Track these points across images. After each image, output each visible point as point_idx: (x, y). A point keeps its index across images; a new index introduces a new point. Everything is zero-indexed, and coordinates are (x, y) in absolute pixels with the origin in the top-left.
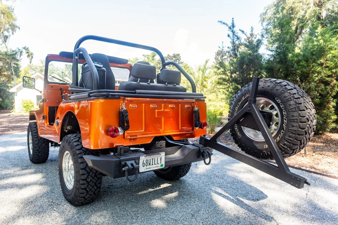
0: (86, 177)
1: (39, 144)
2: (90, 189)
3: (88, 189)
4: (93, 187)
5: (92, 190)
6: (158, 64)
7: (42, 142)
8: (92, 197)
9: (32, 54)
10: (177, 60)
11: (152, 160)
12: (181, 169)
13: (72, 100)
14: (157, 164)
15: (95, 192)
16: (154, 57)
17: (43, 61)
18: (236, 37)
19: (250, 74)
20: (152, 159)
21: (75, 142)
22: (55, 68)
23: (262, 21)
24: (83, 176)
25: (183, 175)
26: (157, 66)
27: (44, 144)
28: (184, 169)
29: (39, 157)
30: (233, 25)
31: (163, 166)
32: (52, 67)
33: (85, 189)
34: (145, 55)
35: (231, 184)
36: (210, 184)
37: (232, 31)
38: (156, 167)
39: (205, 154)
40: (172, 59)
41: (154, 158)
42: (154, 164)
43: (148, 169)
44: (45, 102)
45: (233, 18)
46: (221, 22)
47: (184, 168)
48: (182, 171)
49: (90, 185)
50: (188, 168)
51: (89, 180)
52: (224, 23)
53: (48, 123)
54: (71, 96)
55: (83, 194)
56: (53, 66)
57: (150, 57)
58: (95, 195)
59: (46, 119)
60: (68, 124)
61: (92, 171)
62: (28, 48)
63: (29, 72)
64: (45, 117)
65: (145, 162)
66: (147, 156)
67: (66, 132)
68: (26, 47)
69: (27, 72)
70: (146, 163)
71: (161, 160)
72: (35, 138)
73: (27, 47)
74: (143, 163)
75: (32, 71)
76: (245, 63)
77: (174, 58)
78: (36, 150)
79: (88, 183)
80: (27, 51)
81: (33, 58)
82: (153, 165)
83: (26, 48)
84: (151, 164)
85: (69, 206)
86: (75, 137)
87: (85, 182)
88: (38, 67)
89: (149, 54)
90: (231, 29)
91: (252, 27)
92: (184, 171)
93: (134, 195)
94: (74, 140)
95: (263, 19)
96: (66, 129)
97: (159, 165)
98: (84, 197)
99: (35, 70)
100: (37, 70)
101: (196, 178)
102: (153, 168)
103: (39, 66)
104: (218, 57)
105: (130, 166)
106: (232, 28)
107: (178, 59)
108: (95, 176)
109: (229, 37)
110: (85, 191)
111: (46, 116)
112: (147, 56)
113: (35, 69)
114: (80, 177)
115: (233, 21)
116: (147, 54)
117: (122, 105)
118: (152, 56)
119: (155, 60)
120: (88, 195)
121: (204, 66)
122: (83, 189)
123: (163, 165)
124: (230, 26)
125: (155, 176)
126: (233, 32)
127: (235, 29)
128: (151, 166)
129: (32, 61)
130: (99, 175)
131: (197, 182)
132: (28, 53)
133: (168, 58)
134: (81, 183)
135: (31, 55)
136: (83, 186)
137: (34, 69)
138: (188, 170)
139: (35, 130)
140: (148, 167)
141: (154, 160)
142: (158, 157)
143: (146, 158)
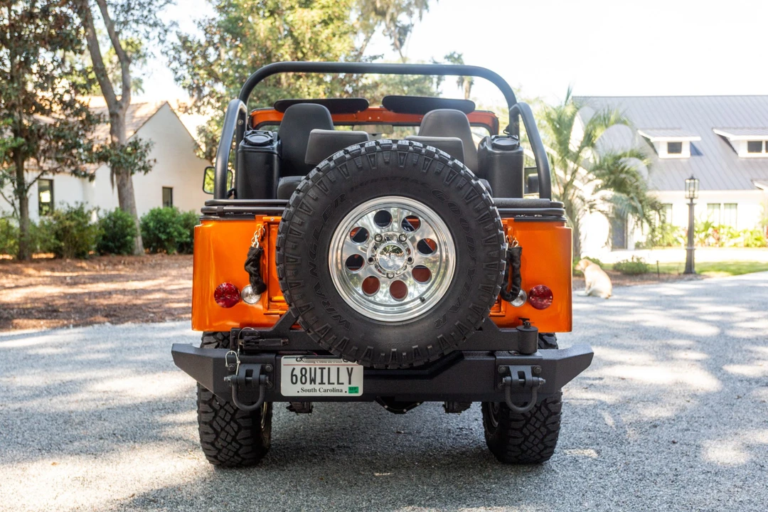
11: (319, 372)
14: (338, 383)
20: (322, 369)
31: (357, 392)
38: (333, 390)
41: (327, 367)
42: (325, 380)
43: (309, 391)
49: (220, 416)
62: (459, 56)
65: (297, 373)
66: (304, 360)
70: (302, 375)
71: (350, 375)
73: (459, 52)
74: (292, 375)
82: (322, 383)
83: (456, 56)
84: (318, 380)
97: (346, 387)
105: (243, 374)
122: (205, 423)
123: (356, 388)
128: (317, 386)
140: (308, 386)
141: (326, 372)
142: (341, 368)
143: (301, 363)
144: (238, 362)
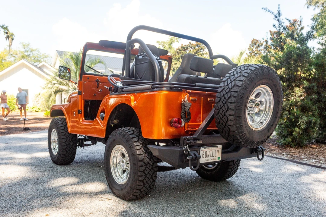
0: (144, 169)
1: (67, 143)
2: (147, 181)
3: (145, 181)
4: (150, 179)
5: (148, 182)
6: (176, 54)
7: (70, 140)
8: (147, 191)
9: (12, 35)
10: (200, 50)
11: (210, 152)
12: (230, 168)
13: (126, 92)
14: (215, 156)
15: (150, 185)
16: (172, 45)
17: (25, 44)
18: (282, 28)
19: (297, 71)
20: (211, 151)
21: (131, 134)
22: (41, 55)
23: (308, 4)
24: (142, 167)
25: (231, 175)
26: (175, 56)
27: (72, 142)
28: (233, 169)
29: (66, 157)
30: (279, 13)
31: (220, 159)
32: (37, 52)
33: (142, 181)
34: (160, 42)
35: (281, 185)
36: (259, 184)
37: (278, 20)
38: (214, 159)
39: (259, 149)
40: (195, 48)
41: (212, 150)
42: (212, 156)
43: (207, 160)
44: (81, 94)
45: (279, 5)
46: (265, 9)
47: (233, 167)
48: (230, 170)
49: (147, 177)
50: (237, 168)
51: (146, 172)
52: (269, 11)
53: (84, 118)
54: (124, 88)
55: (140, 187)
56: (39, 52)
57: (167, 44)
58: (150, 188)
59: (81, 113)
60: (115, 117)
61: (149, 164)
62: (6, 27)
63: (5, 58)
64: (80, 112)
65: (204, 153)
66: (207, 148)
67: (112, 126)
68: (4, 25)
69: (4, 58)
70: (206, 154)
71: (218, 152)
72: (63, 135)
73: (6, 25)
75: (10, 57)
76: (293, 58)
77: (197, 48)
78: (64, 149)
79: (146, 175)
80: (6, 31)
81: (13, 41)
82: (211, 157)
83: (5, 27)
84: (210, 156)
85: (121, 201)
86: (129, 130)
87: (142, 174)
88: (18, 52)
89: (166, 41)
90: (277, 18)
91: (301, 17)
92: (232, 171)
93: (184, 193)
94: (129, 133)
95: (310, 2)
96: (113, 124)
97: (217, 158)
98: (140, 190)
99: (14, 57)
100: (16, 56)
101: (244, 180)
102: (212, 160)
103: (20, 51)
104: (252, 47)
105: (193, 156)
106: (278, 16)
107: (202, 49)
108: (152, 168)
109: (274, 27)
110: (142, 184)
111: (81, 110)
112: (162, 43)
113: (15, 55)
114: (138, 169)
115: (279, 8)
116: (163, 41)
117: (183, 97)
118: (169, 43)
119: (172, 49)
120: (144, 187)
121: (239, 59)
122: (140, 181)
123: (219, 157)
124: (276, 14)
125: (200, 177)
126: (279, 22)
127: (281, 18)
128: (209, 158)
129: (12, 44)
130: (155, 168)
131: (245, 183)
132: (7, 33)
133: (190, 46)
134: (139, 175)
135: (10, 36)
136: (141, 178)
137: (13, 55)
138: (236, 170)
139: (62, 127)
140: (207, 158)
141: (212, 152)
142: (216, 150)
143: (206, 149)
144: (189, 151)
